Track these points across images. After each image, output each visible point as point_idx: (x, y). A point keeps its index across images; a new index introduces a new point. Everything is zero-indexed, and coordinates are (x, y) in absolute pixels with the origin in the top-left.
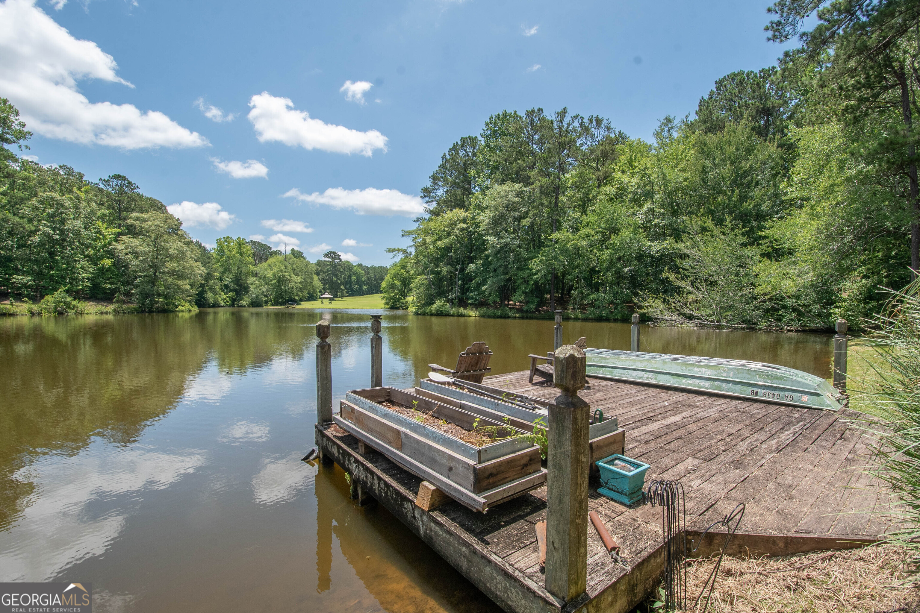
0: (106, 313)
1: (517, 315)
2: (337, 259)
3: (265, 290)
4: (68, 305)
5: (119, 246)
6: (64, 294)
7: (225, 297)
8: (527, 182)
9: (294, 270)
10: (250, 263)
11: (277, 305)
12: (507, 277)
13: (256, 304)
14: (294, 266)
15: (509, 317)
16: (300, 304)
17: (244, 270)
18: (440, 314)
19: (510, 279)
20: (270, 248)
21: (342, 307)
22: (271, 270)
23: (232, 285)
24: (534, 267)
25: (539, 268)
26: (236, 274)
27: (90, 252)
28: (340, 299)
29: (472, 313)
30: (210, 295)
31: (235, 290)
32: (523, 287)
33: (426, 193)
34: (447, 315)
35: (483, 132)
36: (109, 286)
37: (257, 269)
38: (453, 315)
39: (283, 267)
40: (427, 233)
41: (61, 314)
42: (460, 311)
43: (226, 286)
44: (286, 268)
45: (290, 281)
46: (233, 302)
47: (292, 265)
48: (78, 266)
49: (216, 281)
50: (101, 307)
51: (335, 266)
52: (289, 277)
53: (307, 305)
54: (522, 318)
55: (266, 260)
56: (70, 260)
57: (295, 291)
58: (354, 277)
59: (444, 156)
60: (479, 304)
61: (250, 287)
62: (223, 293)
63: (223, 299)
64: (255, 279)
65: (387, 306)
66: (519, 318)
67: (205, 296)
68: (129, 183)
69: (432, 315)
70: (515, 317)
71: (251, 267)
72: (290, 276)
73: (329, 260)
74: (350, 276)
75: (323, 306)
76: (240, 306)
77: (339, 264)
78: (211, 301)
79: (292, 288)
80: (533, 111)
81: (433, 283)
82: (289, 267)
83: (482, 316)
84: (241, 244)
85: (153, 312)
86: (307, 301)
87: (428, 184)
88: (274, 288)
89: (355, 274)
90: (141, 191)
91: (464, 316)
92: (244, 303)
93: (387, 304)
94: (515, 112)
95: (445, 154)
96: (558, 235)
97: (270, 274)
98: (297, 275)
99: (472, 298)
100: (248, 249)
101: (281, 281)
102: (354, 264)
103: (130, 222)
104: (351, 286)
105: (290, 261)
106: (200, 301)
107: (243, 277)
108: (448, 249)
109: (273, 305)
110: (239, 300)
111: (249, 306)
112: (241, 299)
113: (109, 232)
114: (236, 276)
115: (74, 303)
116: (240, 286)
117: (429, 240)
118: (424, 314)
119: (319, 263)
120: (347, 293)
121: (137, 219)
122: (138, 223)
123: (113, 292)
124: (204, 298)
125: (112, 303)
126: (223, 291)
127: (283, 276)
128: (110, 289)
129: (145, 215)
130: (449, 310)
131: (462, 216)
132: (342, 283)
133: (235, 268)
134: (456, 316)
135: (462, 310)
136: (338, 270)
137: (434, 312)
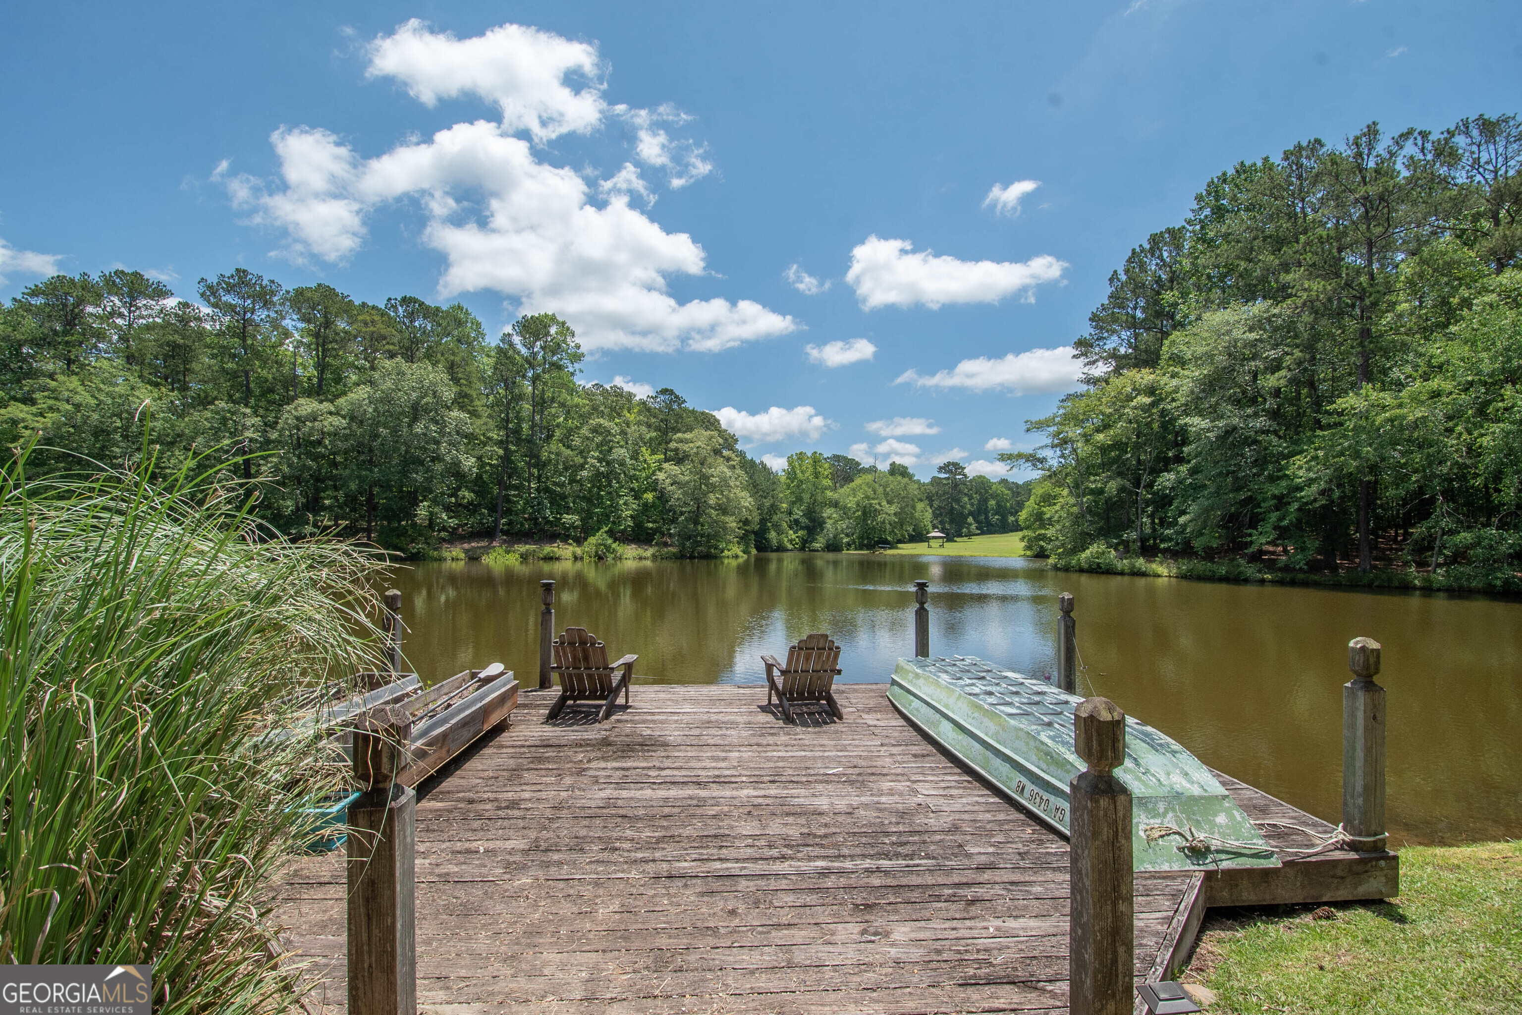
0: (645, 558)
1: (1268, 576)
2: (960, 474)
3: (844, 526)
4: (608, 548)
5: (661, 476)
6: (605, 535)
7: (794, 537)
8: (1282, 293)
9: (886, 494)
10: (828, 488)
11: (861, 549)
12: (1242, 496)
13: (833, 547)
14: (888, 489)
15: (1246, 581)
16: (897, 548)
17: (819, 498)
18: (1097, 570)
19: (1249, 500)
20: (858, 464)
21: (966, 553)
22: (855, 496)
23: (803, 521)
24: (1301, 473)
25: (1312, 475)
26: (809, 504)
27: (635, 485)
28: (965, 539)
29: (1162, 570)
30: (773, 535)
31: (807, 528)
32: (1274, 517)
33: (1083, 346)
34: (1109, 571)
35: (1191, 216)
36: (650, 525)
37: (837, 496)
38: (1122, 573)
39: (870, 492)
41: (600, 558)
42: (1137, 564)
43: (796, 522)
44: (875, 491)
45: (880, 512)
46: (804, 545)
47: (884, 487)
48: (622, 502)
49: (783, 516)
50: (640, 552)
51: (955, 485)
52: (878, 507)
53: (907, 550)
54: (1280, 583)
55: (851, 481)
56: (614, 495)
57: (888, 526)
58: (992, 503)
59: (1113, 279)
60: (1184, 551)
61: (826, 523)
62: (791, 532)
63: (791, 541)
64: (833, 510)
65: (1028, 553)
66: (1273, 582)
67: (767, 536)
68: (677, 397)
69: (1081, 570)
70: (1262, 581)
71: (829, 494)
72: (880, 504)
73: (947, 476)
74: (986, 501)
75: (930, 551)
76: (814, 551)
77: (963, 483)
78: (775, 542)
79: (883, 522)
80: (1300, 148)
81: (1089, 510)
82: (880, 490)
83: (1182, 577)
84: (816, 460)
85: (695, 558)
86: (906, 542)
87: (1087, 331)
88: (858, 524)
89: (993, 496)
90: (689, 405)
91: (1144, 574)
92: (817, 545)
93: (1028, 548)
94: (1266, 159)
95: (1115, 272)
96: (1352, 402)
97: (851, 502)
98: (890, 502)
99: (1170, 540)
100: (825, 469)
101: (867, 513)
102: (993, 481)
103: (674, 445)
104: (987, 518)
105: (881, 481)
106: (761, 542)
107: (818, 508)
108: (1119, 446)
109: (856, 549)
110: (812, 542)
111: (823, 550)
112: (814, 540)
113: (652, 459)
114: (809, 507)
115: (614, 546)
116: (814, 520)
118: (1067, 569)
119: (935, 481)
120: (977, 528)
121: (681, 441)
122: (681, 446)
123: (654, 532)
124: (765, 539)
125: (651, 546)
126: (791, 528)
127: (871, 504)
128: (651, 529)
129: (688, 436)
130: (1115, 562)
131: (1145, 382)
132: (971, 513)
133: (808, 496)
134: (1129, 574)
135: (1141, 563)
136: (960, 492)
137: (1085, 565)
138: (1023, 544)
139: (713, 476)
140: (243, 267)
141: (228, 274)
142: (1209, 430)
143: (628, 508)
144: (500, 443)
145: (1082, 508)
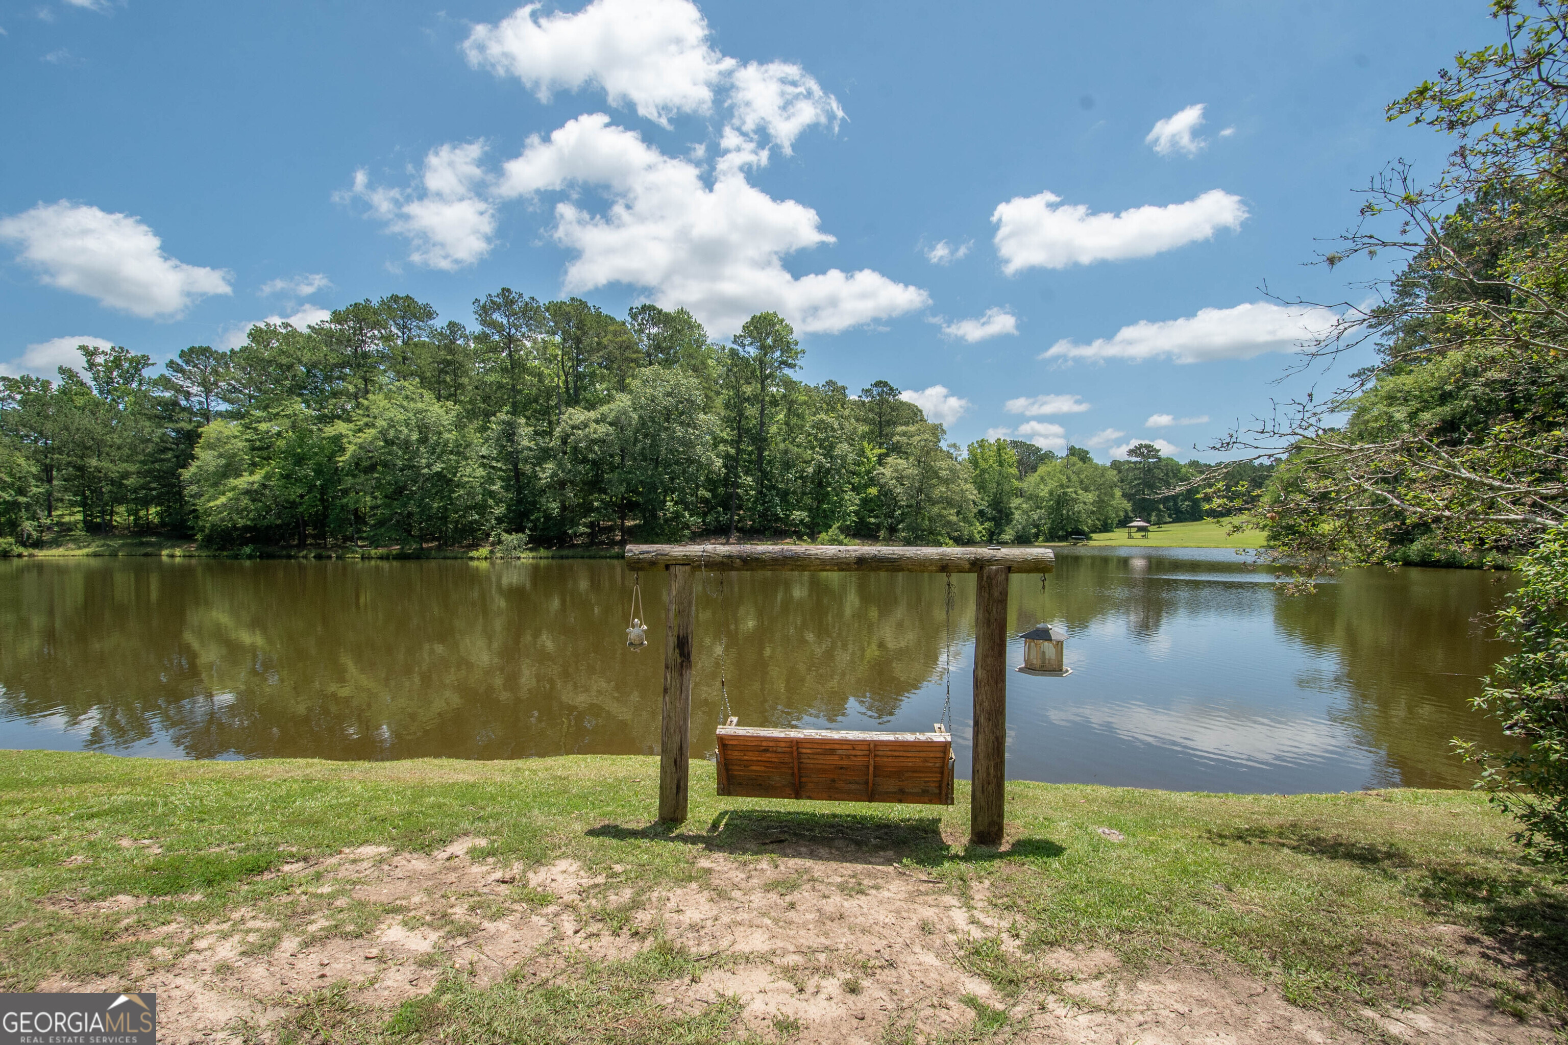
2: (1153, 457)
3: (1036, 517)
5: (887, 472)
6: (837, 531)
7: (980, 528)
9: (1081, 482)
10: (1014, 476)
11: (1053, 541)
13: (1024, 539)
14: (1082, 476)
17: (1006, 487)
20: (1039, 450)
21: (1165, 543)
22: (1045, 485)
23: (989, 511)
26: (995, 494)
27: (855, 480)
28: (1159, 529)
31: (993, 519)
36: (873, 520)
37: (1024, 485)
39: (1064, 480)
40: (1391, 399)
43: (982, 513)
44: (1069, 480)
45: (1075, 501)
46: (993, 537)
47: (1078, 474)
48: (847, 497)
52: (1074, 495)
53: (1100, 540)
55: (1034, 469)
56: (839, 491)
57: (1084, 516)
61: (1012, 514)
63: (980, 532)
64: (1021, 500)
68: (891, 389)
71: (1016, 483)
72: (1075, 492)
73: (1138, 459)
75: (1131, 542)
76: (1002, 543)
77: (1157, 465)
79: (1080, 512)
82: (1074, 478)
84: (1000, 447)
86: (1101, 532)
88: (1050, 514)
89: (1184, 480)
92: (1006, 537)
97: (1044, 492)
98: (1086, 490)
100: (1012, 455)
101: (1061, 501)
102: (1182, 463)
103: (896, 439)
104: (1177, 505)
105: (1075, 469)
107: (1005, 499)
109: (1047, 540)
110: (1000, 534)
111: (1013, 542)
112: (1002, 532)
113: (873, 452)
114: (995, 497)
115: (846, 541)
116: (1000, 511)
117: (1400, 414)
120: (1170, 516)
121: (904, 434)
122: (904, 439)
123: (878, 527)
125: (877, 541)
127: (1065, 493)
128: (874, 524)
133: (995, 485)
136: (1154, 477)
137: (1414, 558)
138: (1266, 533)
139: (941, 469)
140: (507, 287)
141: (494, 294)
143: (851, 501)
144: (731, 443)
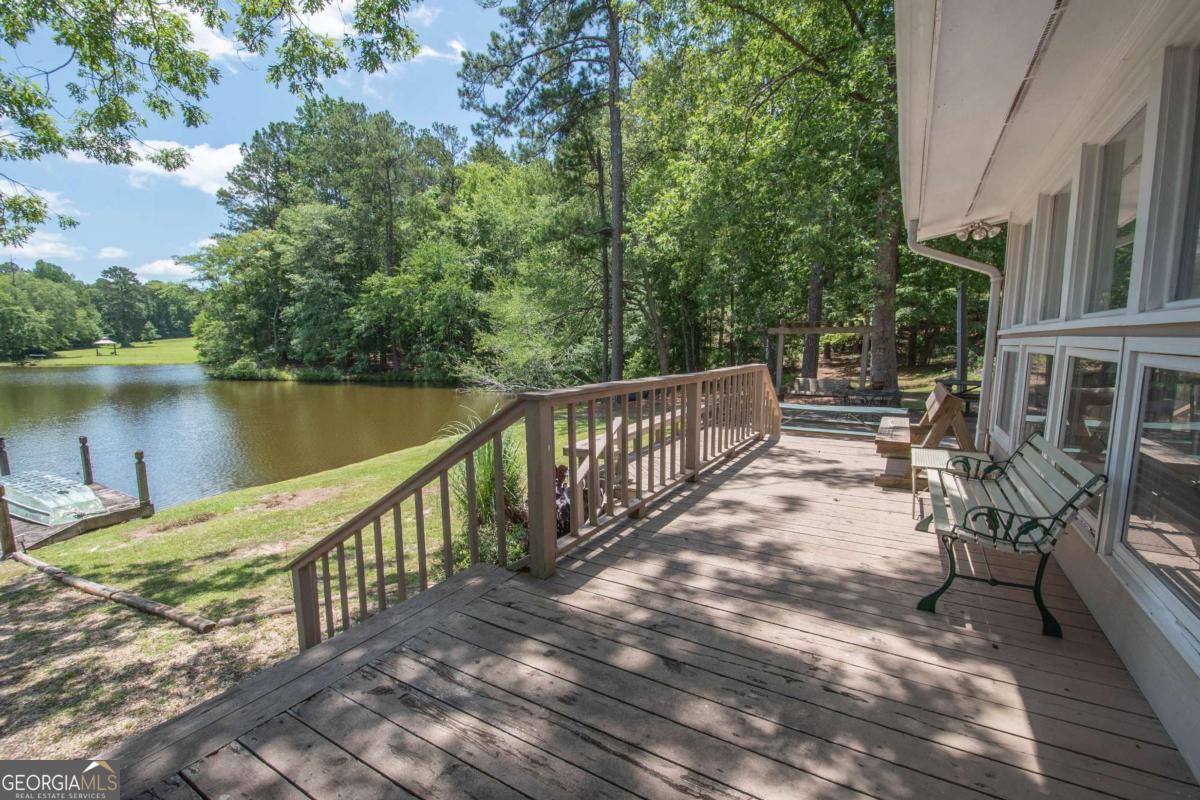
1: (348, 377)
2: (130, 279)
15: (337, 381)
16: (55, 357)
18: (244, 378)
24: (357, 316)
25: (362, 318)
29: (288, 376)
33: (226, 197)
34: (252, 378)
35: (295, 121)
38: (261, 380)
39: (8, 297)
42: (272, 373)
51: (126, 290)
53: (70, 357)
57: (40, 335)
58: (173, 308)
66: (351, 381)
69: (233, 379)
70: (345, 381)
72: (24, 311)
74: (166, 306)
75: (100, 359)
77: (134, 289)
81: (236, 331)
82: (23, 294)
83: (301, 380)
86: (69, 350)
87: (227, 184)
89: (173, 302)
91: (276, 380)
95: (245, 144)
108: (254, 284)
127: (11, 310)
130: (257, 371)
131: (267, 239)
132: (150, 318)
134: (265, 380)
135: (274, 371)
136: (132, 298)
137: (235, 375)
138: (197, 351)
142: (304, 285)
145: (231, 329)
